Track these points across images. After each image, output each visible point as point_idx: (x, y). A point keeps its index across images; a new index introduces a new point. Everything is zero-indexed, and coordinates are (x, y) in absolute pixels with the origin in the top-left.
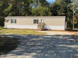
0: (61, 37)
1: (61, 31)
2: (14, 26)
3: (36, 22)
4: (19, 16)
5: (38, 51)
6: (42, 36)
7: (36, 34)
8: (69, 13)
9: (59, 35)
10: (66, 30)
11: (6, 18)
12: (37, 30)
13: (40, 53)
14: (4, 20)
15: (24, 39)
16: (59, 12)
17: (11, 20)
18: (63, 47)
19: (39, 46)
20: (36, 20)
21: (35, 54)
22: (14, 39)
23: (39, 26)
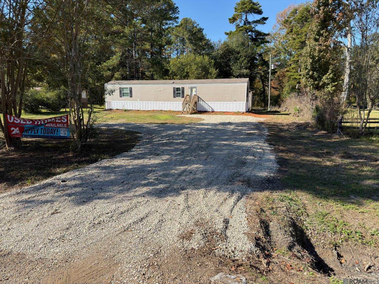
0: (232, 127)
1: (238, 113)
2: (127, 104)
3: (178, 93)
4: (138, 79)
5: (174, 153)
6: (190, 126)
7: (177, 122)
8: (260, 70)
9: (230, 124)
10: (250, 111)
11: (109, 86)
12: (182, 113)
13: (176, 155)
14: (103, 91)
15: (150, 132)
16: (235, 68)
17: (121, 90)
18: (226, 145)
19: (178, 144)
20: (178, 89)
21: (168, 157)
22: (127, 132)
23: (185, 104)
